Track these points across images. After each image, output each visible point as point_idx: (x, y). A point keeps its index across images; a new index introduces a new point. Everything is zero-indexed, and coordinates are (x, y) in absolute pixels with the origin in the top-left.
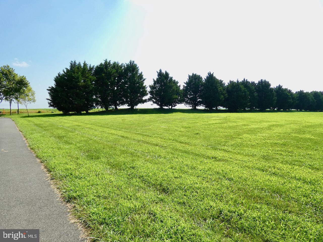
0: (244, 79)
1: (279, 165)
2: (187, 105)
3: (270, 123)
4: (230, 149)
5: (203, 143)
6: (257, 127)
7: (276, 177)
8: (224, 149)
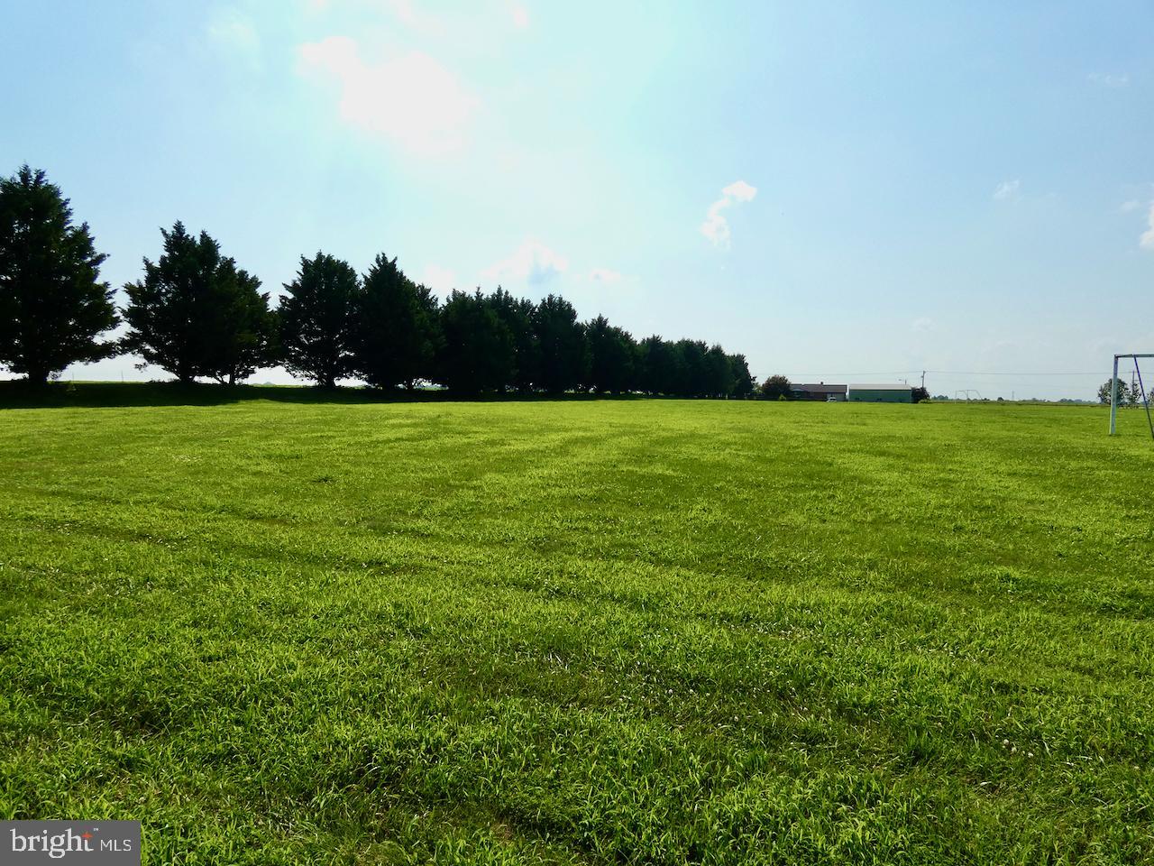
0: (499, 291)
1: (575, 564)
2: (298, 374)
3: (567, 435)
4: (434, 527)
5: (342, 515)
6: (527, 447)
7: (561, 603)
8: (413, 530)
